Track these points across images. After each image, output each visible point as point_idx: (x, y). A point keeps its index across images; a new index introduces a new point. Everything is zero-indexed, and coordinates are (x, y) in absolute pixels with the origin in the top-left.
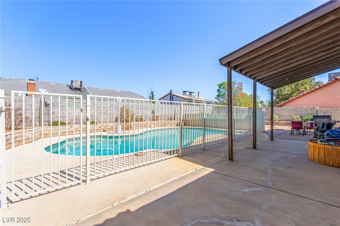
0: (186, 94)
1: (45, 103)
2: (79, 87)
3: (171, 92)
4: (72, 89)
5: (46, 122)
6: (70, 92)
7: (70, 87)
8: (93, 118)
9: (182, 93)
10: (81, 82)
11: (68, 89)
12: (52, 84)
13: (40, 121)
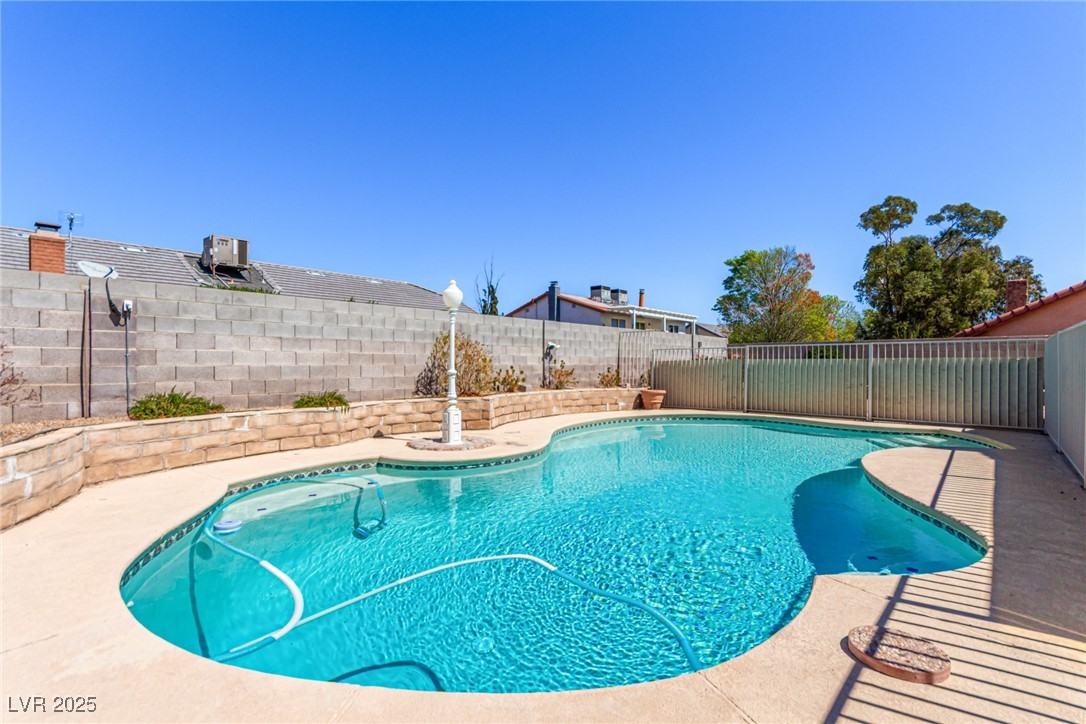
0: (600, 295)
1: (111, 305)
2: (235, 263)
3: (552, 288)
4: (207, 270)
5: (116, 397)
6: (201, 281)
7: (200, 264)
8: (326, 378)
9: (589, 293)
10: (243, 245)
11: (194, 270)
12: (129, 249)
13: (86, 392)
